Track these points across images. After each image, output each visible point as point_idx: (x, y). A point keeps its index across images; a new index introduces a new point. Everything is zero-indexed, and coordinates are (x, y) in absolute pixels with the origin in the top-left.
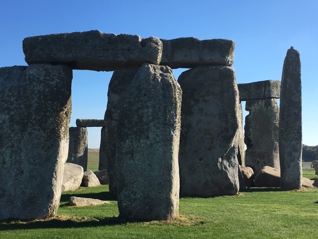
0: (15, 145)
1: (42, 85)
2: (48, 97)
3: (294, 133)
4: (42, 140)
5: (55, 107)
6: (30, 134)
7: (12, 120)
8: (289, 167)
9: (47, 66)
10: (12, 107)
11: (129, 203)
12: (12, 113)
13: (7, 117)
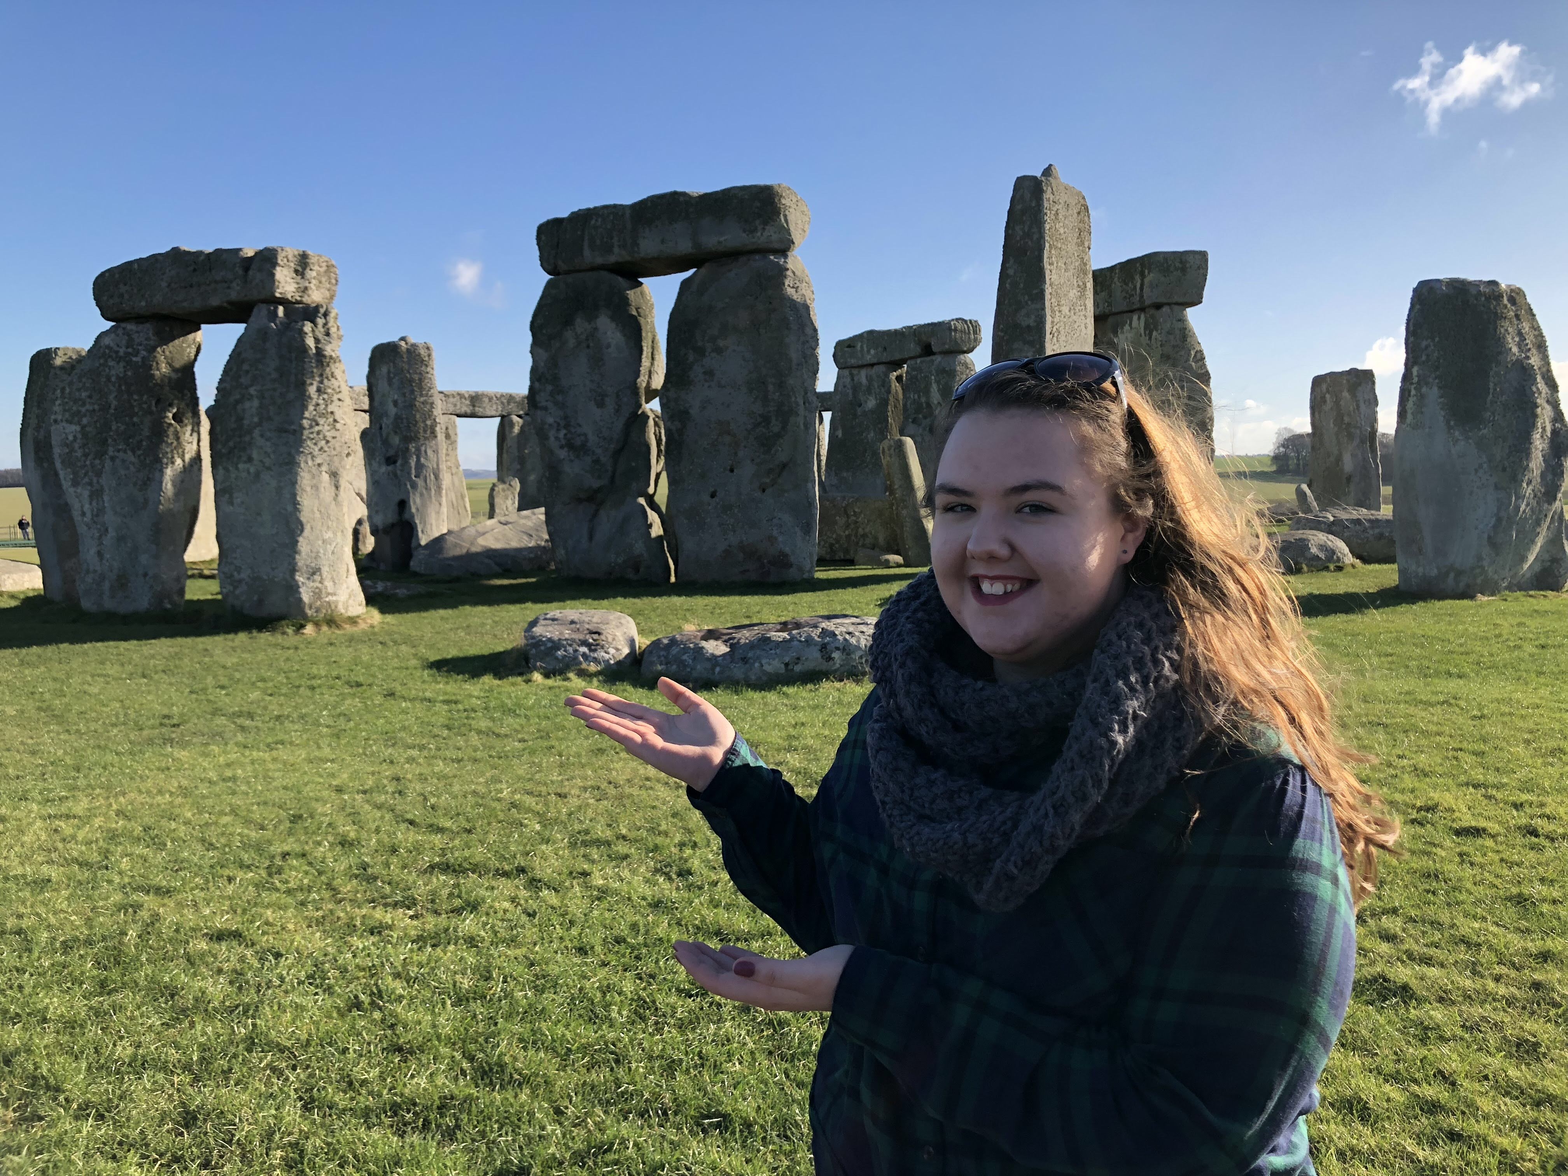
0: (95, 480)
1: (122, 364)
2: (133, 388)
4: (132, 468)
5: (145, 406)
6: (113, 459)
7: (85, 435)
9: (130, 326)
10: (83, 410)
12: (85, 421)
13: (78, 428)
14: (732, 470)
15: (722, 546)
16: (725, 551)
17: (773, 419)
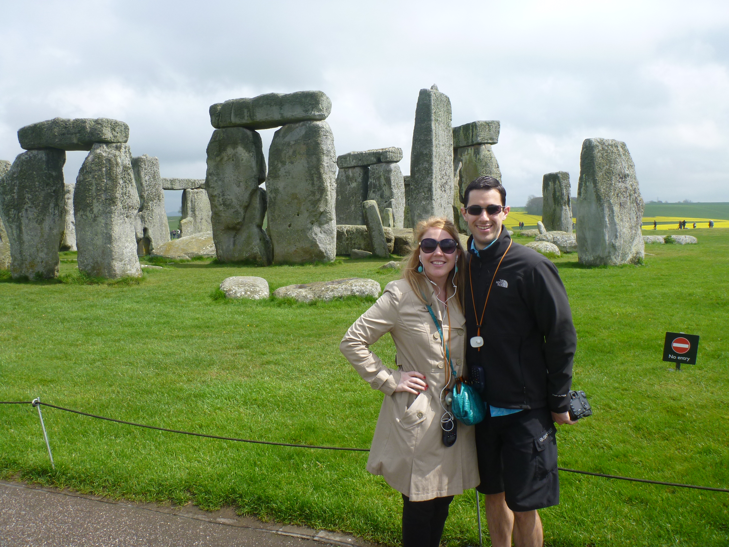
2: (36, 179)
9: (34, 152)
14: (298, 215)
15: (294, 249)
16: (295, 251)
17: (317, 193)
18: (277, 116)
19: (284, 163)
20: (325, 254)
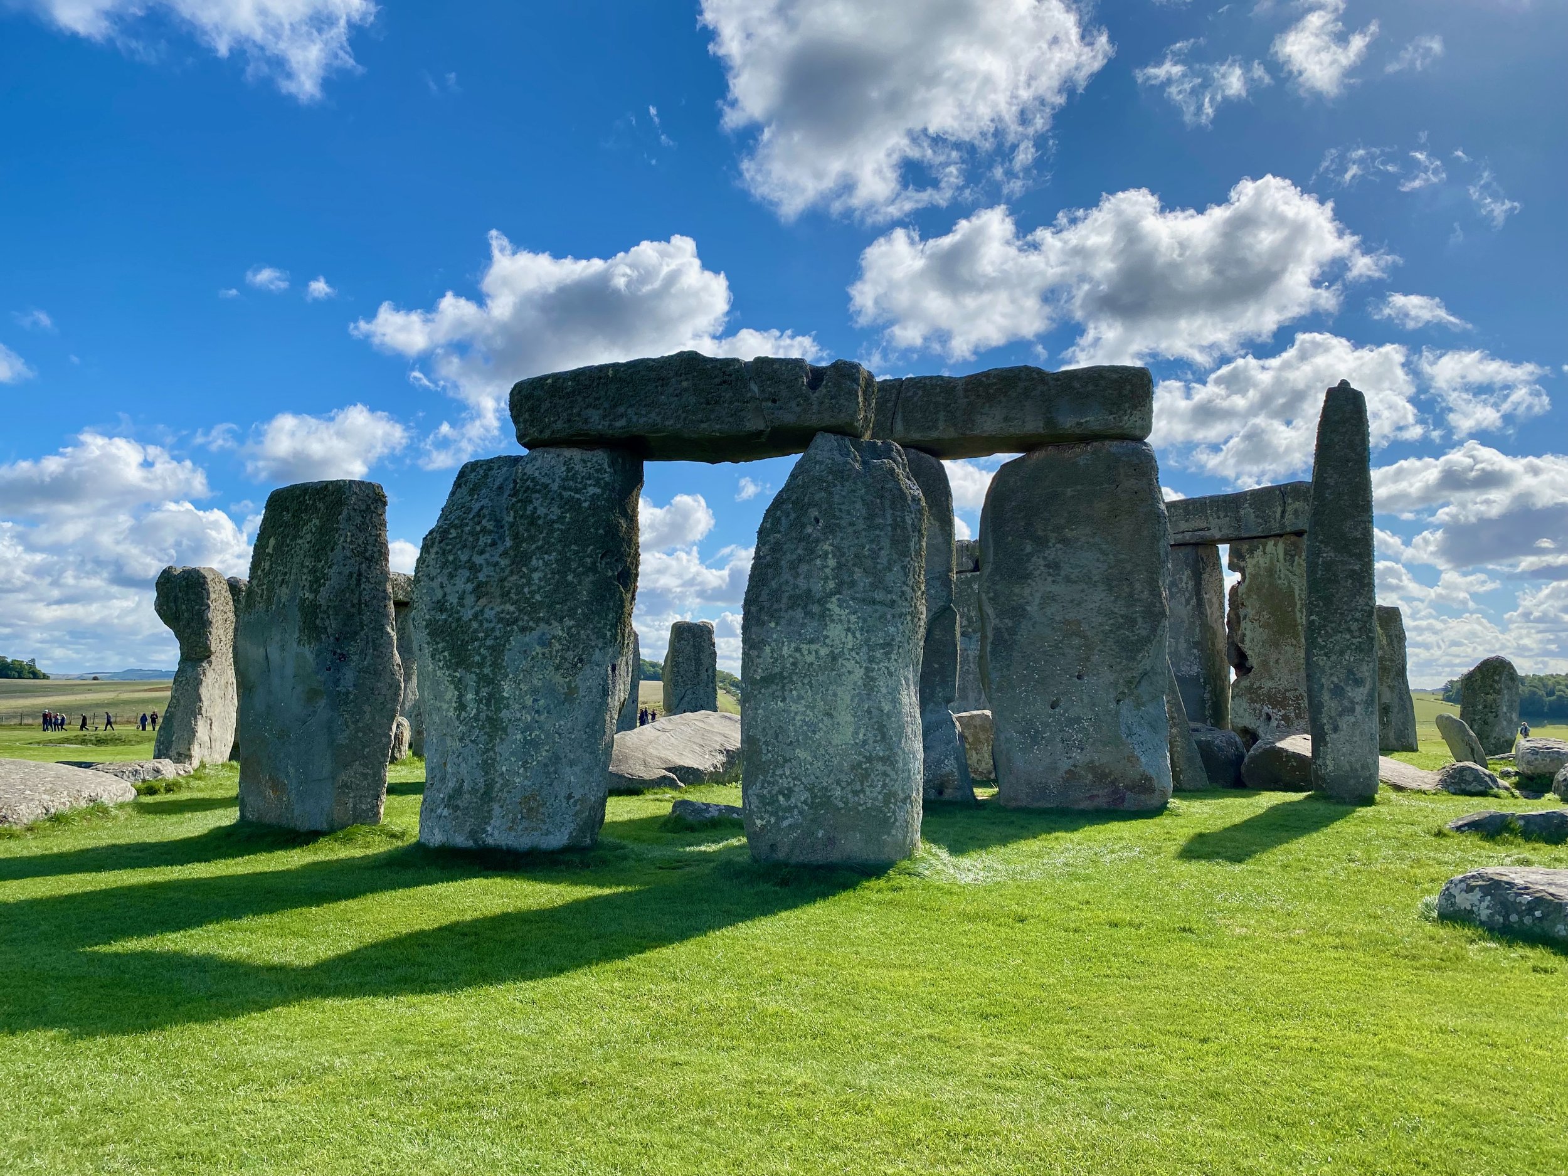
2: (572, 536)
3: (1349, 630)
6: (524, 631)
8: (1336, 729)
9: (568, 453)
11: (773, 820)
14: (1079, 677)
15: (1064, 765)
16: (1069, 772)
17: (1140, 620)
18: (1033, 425)
19: (1041, 543)
20: (1156, 784)
